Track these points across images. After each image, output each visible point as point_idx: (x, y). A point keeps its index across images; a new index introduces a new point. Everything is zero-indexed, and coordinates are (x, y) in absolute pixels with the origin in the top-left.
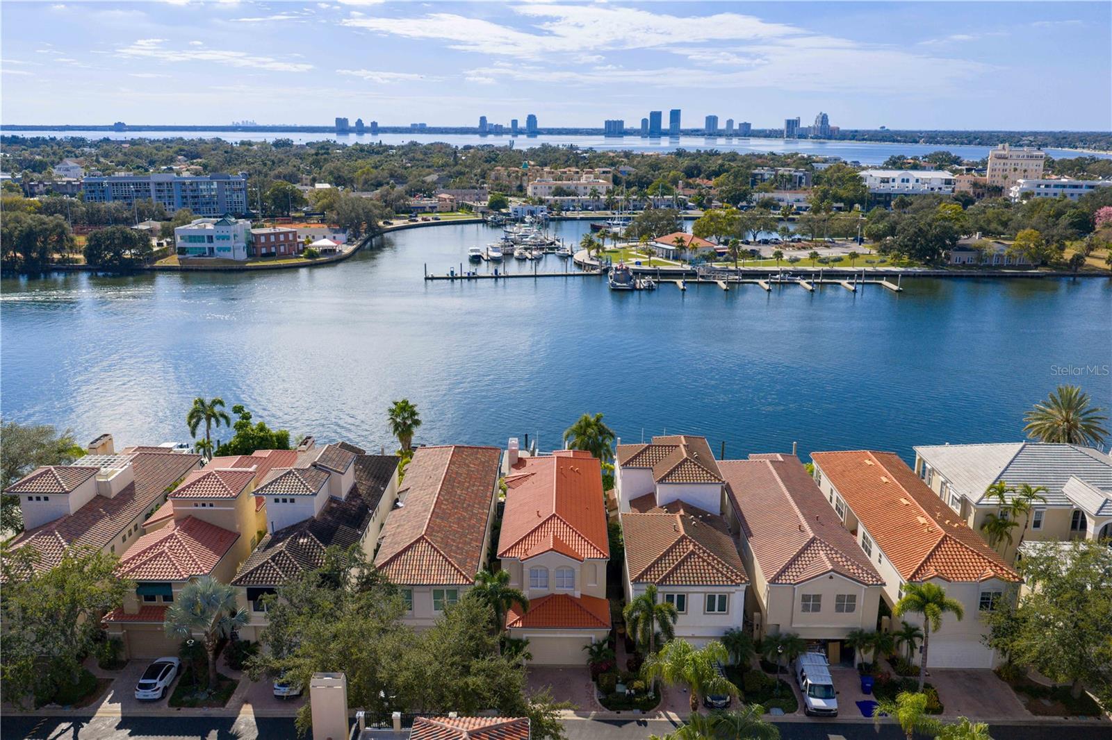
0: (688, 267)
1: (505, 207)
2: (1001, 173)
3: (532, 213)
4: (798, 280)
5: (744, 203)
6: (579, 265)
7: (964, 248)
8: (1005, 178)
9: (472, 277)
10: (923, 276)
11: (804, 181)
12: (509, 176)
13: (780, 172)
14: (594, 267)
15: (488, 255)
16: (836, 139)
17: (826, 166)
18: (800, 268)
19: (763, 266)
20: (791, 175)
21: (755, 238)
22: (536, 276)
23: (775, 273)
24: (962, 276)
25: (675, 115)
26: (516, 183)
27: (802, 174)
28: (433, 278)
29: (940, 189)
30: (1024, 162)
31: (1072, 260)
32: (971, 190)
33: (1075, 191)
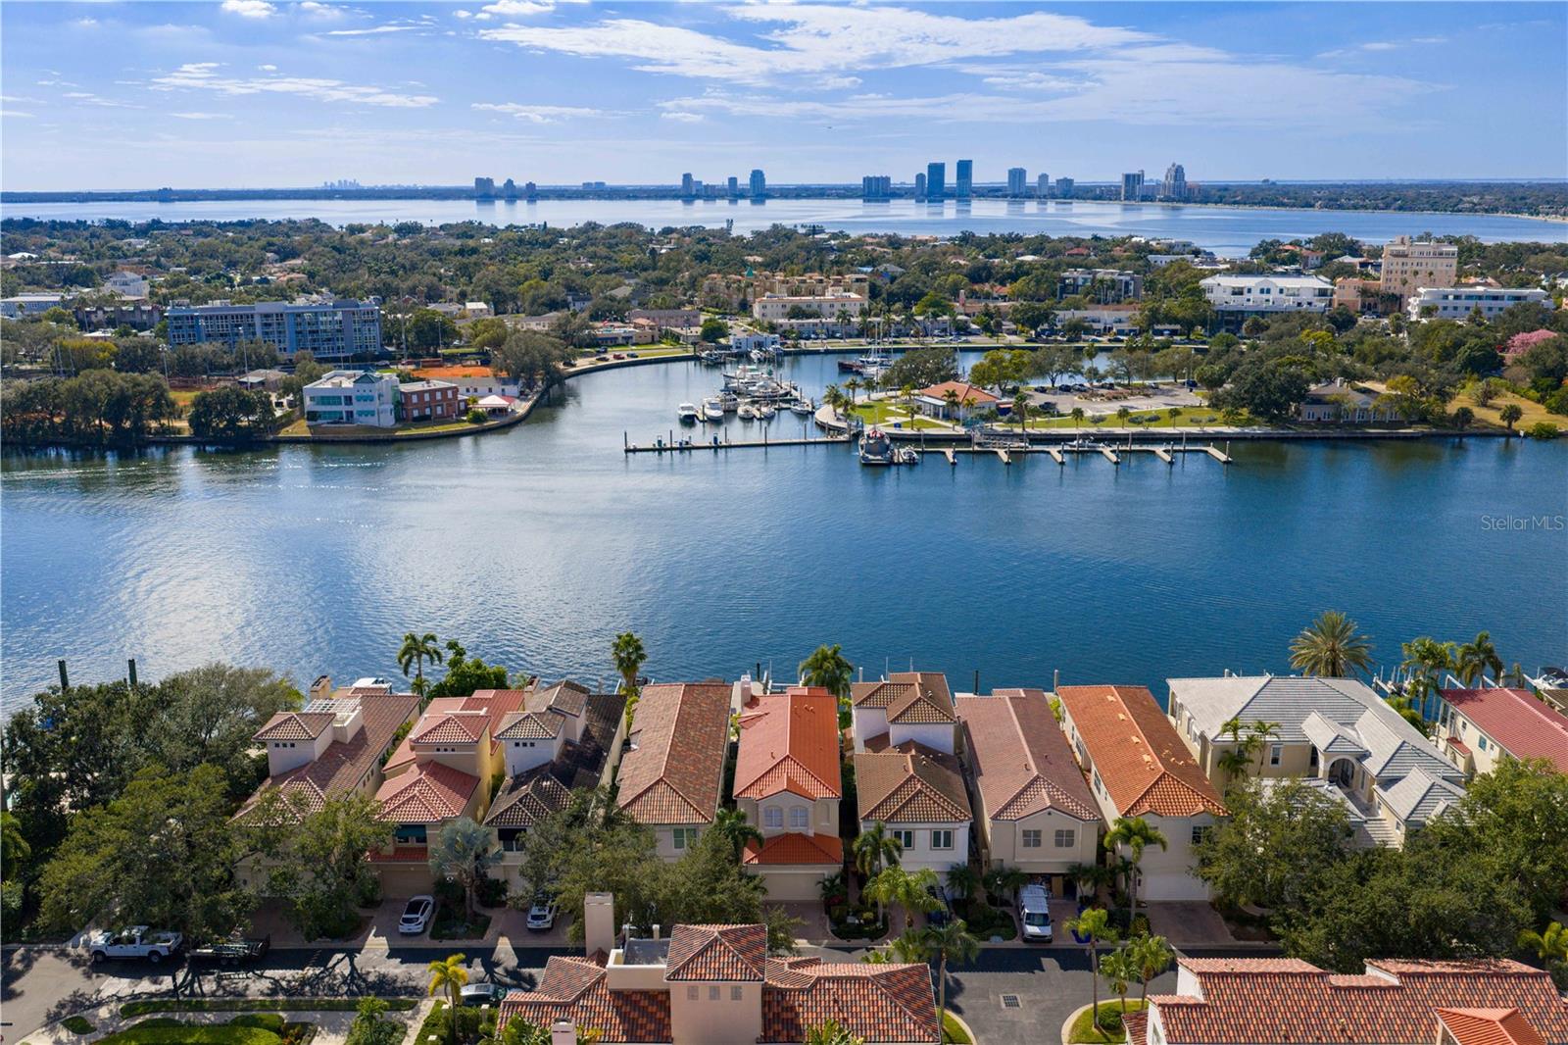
0: (961, 430)
1: (724, 336)
2: (1399, 276)
3: (759, 345)
4: (1101, 447)
5: (1046, 326)
6: (822, 427)
7: (1318, 400)
8: (1405, 282)
9: (685, 448)
10: (1265, 439)
11: (1131, 287)
12: (728, 288)
13: (1099, 276)
14: (839, 431)
15: (704, 414)
16: (1195, 202)
17: (1168, 258)
18: (1105, 429)
19: (1059, 426)
20: (1113, 281)
21: (1053, 383)
22: (766, 445)
23: (1072, 438)
24: (1315, 438)
25: (964, 168)
26: (736, 299)
27: (1128, 278)
28: (635, 450)
29: (1310, 304)
30: (1430, 261)
31: (1457, 415)
32: (1360, 299)
33: (1493, 303)
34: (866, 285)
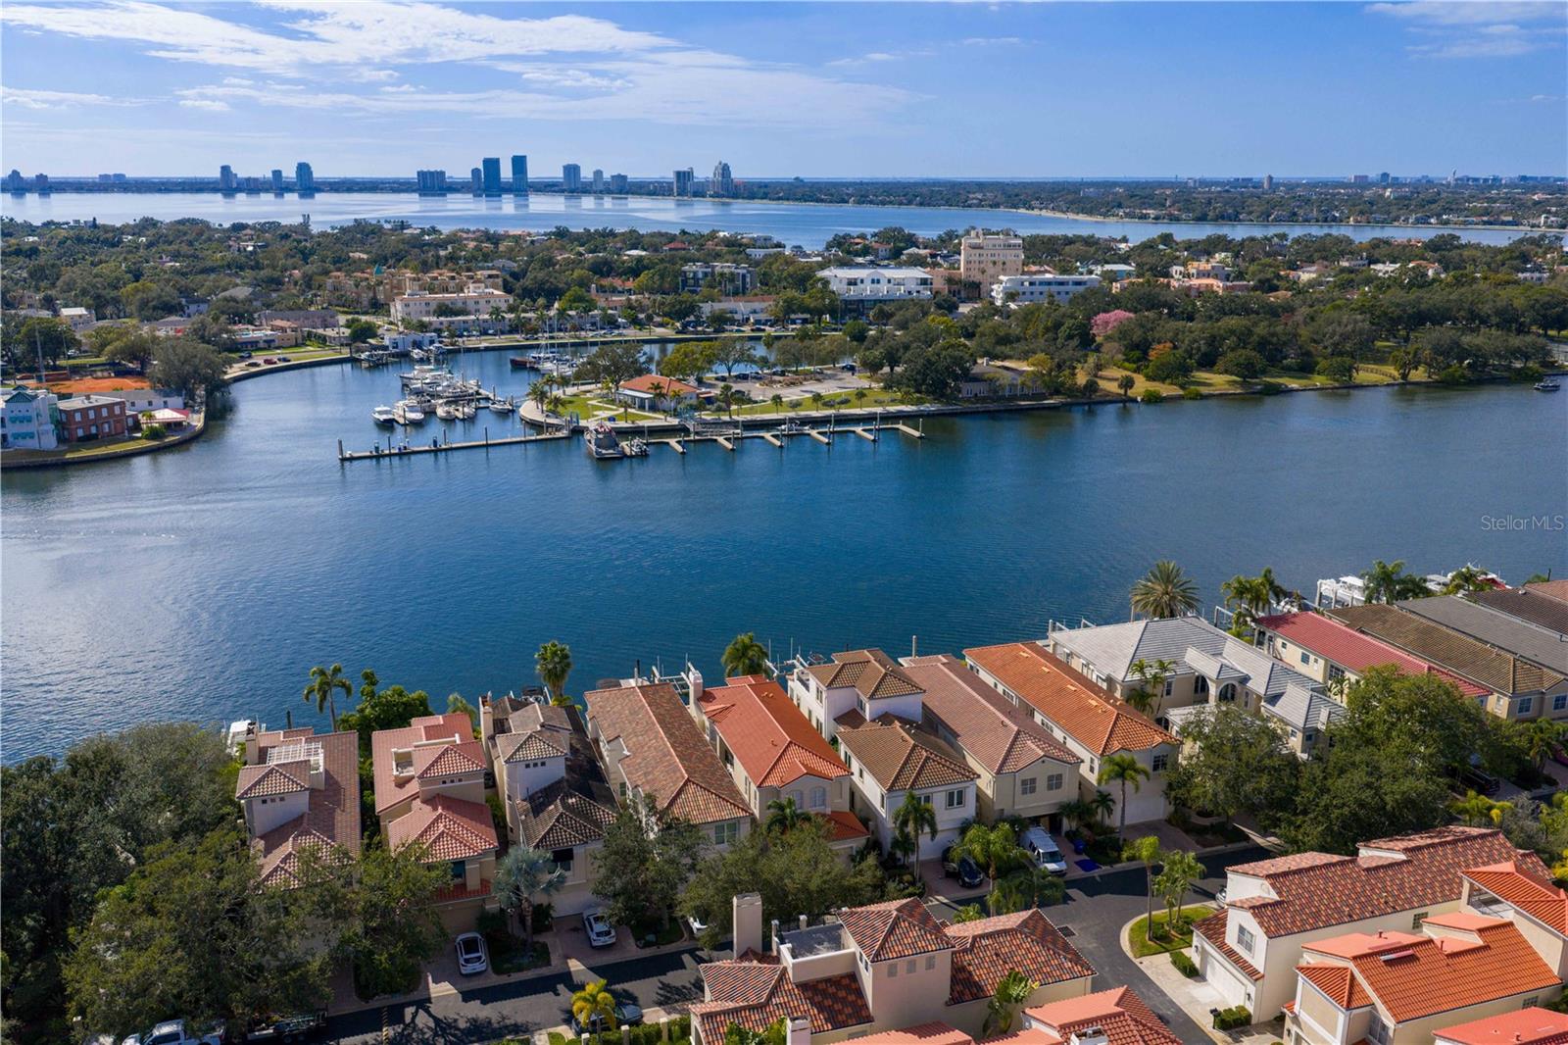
1: (374, 336)
2: (978, 266)
3: (418, 345)
5: (692, 318)
8: (983, 272)
12: (357, 286)
20: (731, 274)
29: (918, 292)
30: (1001, 252)
32: (946, 287)
33: (1061, 288)
34: (499, 281)
